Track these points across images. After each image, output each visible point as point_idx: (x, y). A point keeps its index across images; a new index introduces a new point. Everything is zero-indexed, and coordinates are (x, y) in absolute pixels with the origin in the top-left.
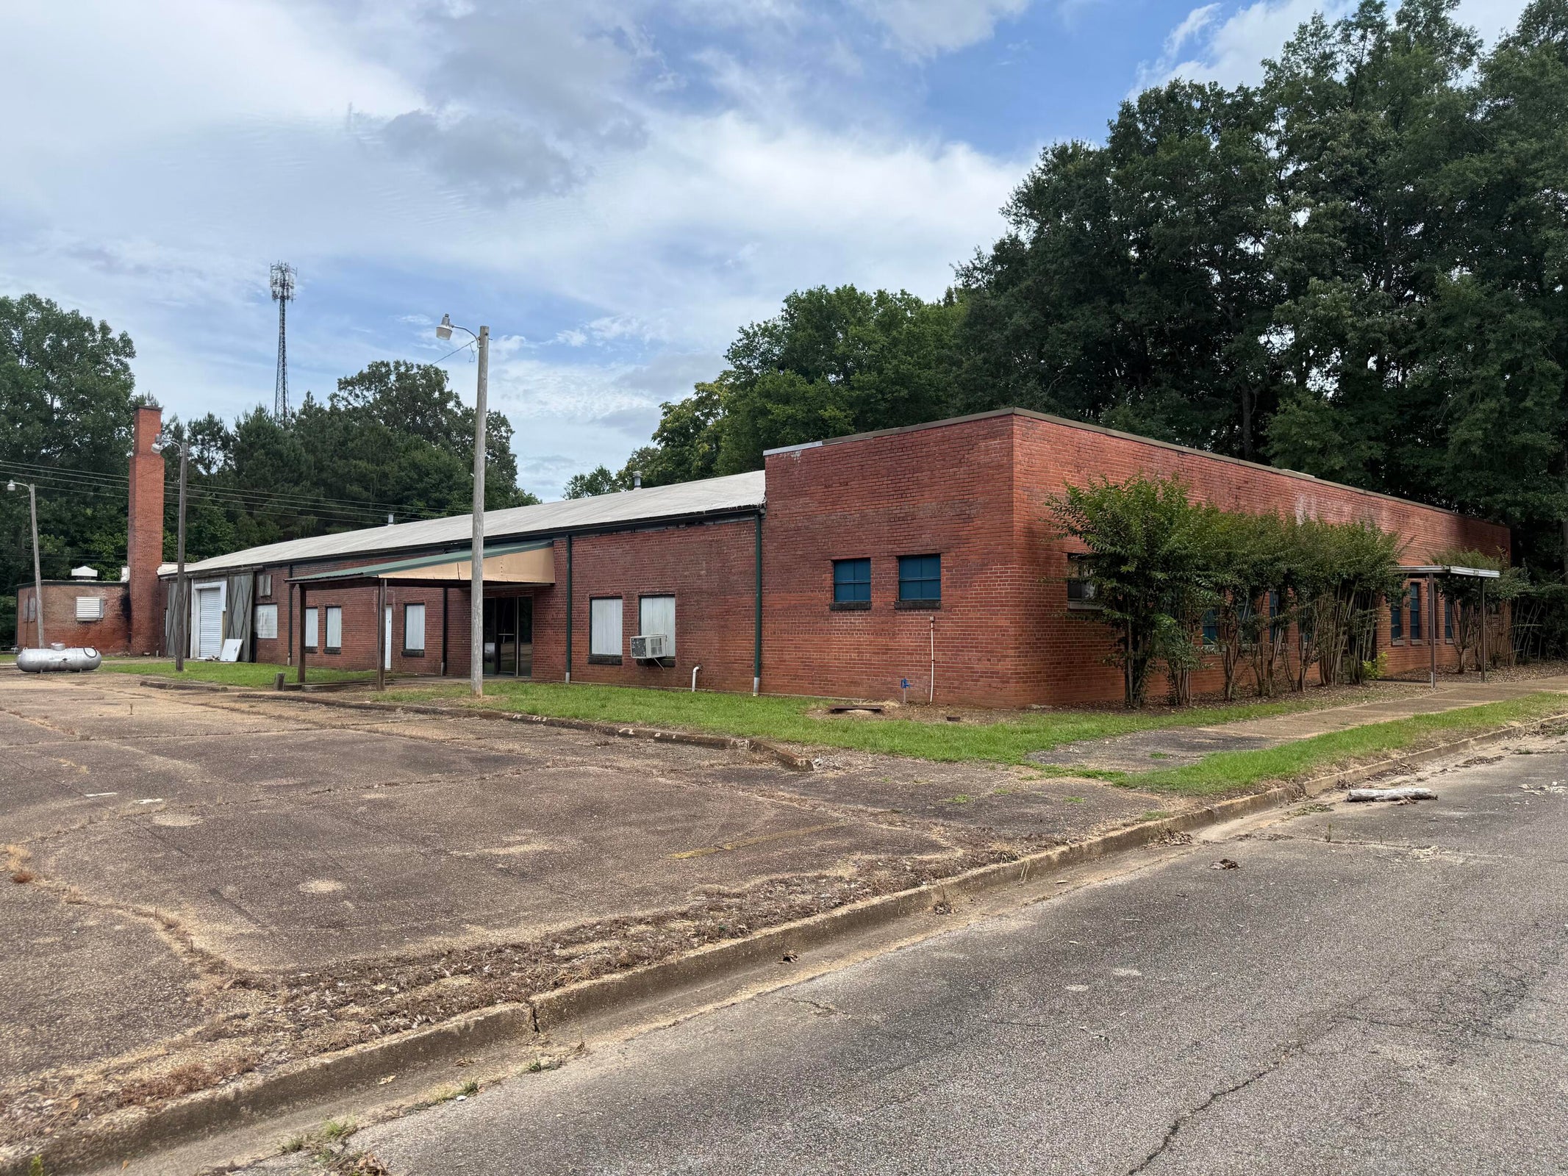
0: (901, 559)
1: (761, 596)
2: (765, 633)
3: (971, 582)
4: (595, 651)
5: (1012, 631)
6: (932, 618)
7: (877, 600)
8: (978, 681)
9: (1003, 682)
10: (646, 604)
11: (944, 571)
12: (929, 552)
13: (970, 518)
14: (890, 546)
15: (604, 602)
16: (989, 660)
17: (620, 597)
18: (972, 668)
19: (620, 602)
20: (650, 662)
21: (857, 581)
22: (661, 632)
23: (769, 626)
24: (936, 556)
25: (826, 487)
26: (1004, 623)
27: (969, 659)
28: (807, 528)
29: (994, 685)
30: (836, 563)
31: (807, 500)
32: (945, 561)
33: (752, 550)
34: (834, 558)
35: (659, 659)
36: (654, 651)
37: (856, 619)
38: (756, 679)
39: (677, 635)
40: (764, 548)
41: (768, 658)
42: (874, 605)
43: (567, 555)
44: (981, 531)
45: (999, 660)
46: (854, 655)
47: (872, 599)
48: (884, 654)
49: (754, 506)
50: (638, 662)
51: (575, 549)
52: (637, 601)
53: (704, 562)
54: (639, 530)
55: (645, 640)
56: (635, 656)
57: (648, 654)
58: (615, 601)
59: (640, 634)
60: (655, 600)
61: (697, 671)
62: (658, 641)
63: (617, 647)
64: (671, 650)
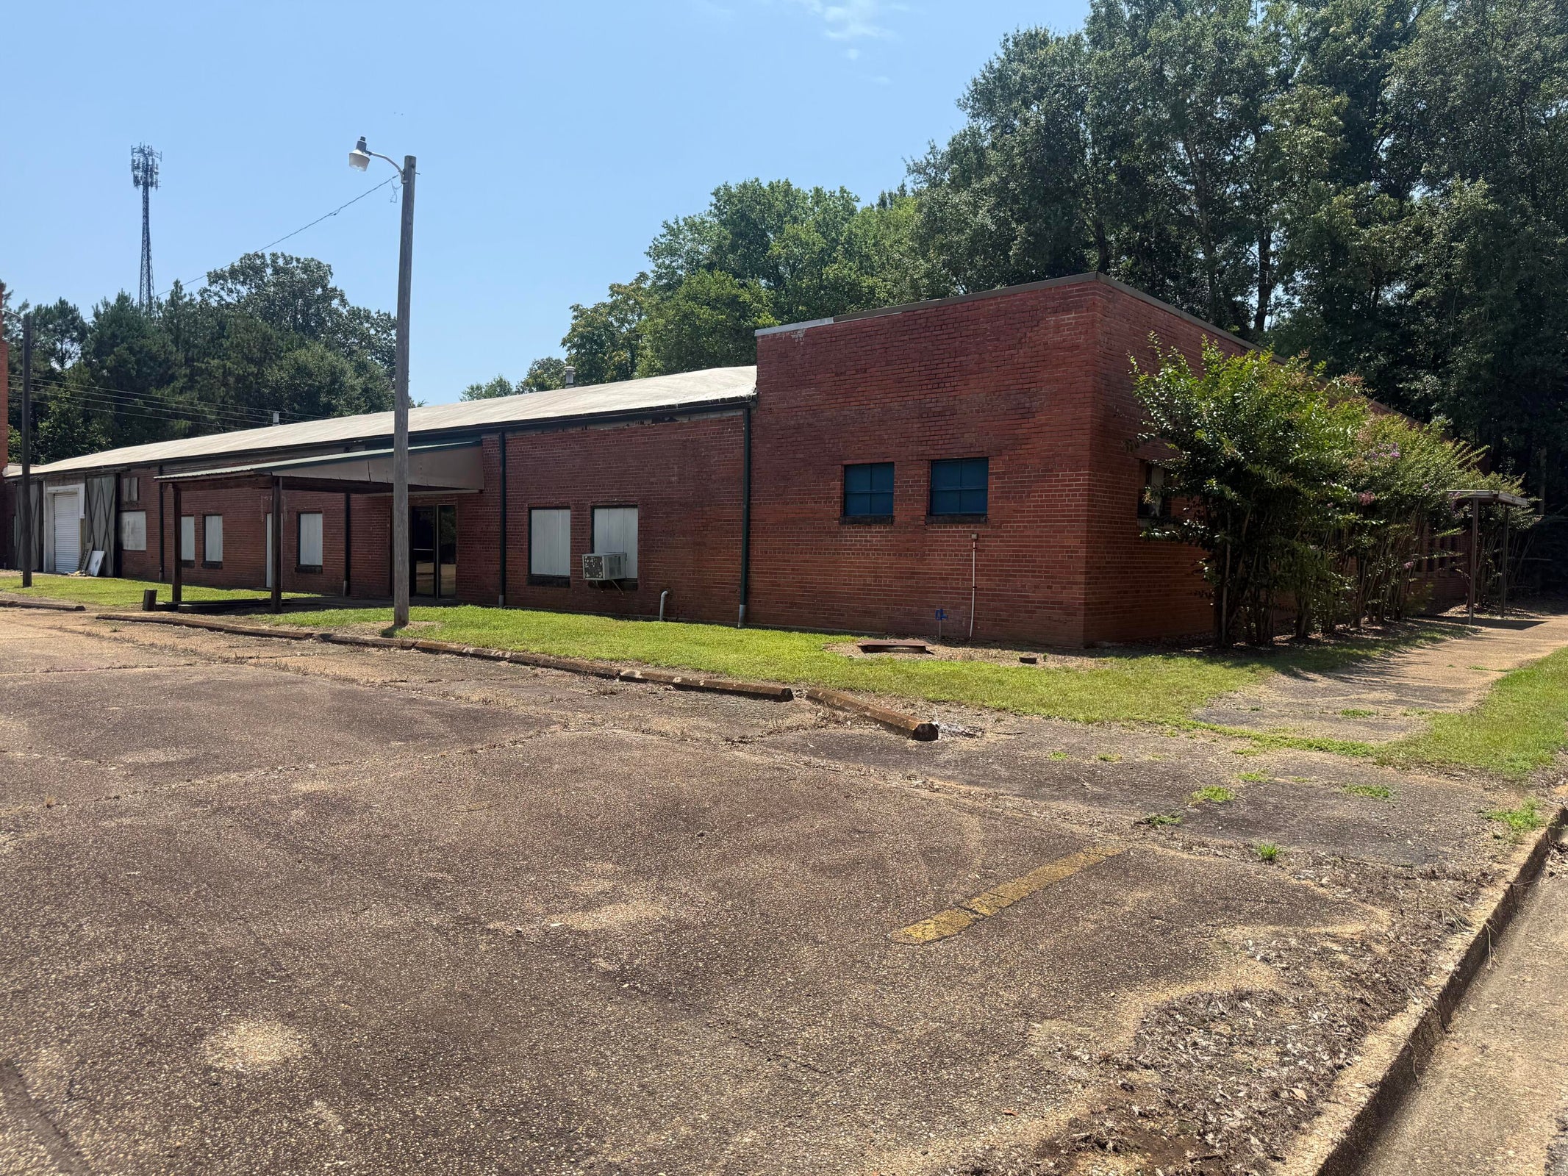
0: (934, 463)
1: (749, 507)
2: (753, 553)
3: (1029, 492)
4: (535, 571)
5: (1082, 553)
6: (974, 536)
7: (900, 513)
8: (1034, 612)
9: (1068, 614)
10: (599, 514)
11: (992, 479)
12: (973, 455)
13: (1030, 413)
14: (921, 448)
15: (547, 512)
16: (1050, 587)
17: (567, 508)
18: (1028, 597)
19: (567, 513)
20: (604, 585)
21: (874, 490)
22: (619, 550)
23: (759, 545)
24: (987, 459)
25: (837, 375)
26: (1071, 542)
27: (1024, 586)
28: (810, 425)
29: (1055, 617)
30: (847, 468)
31: (812, 391)
32: (995, 466)
33: (739, 452)
34: (846, 462)
35: (619, 581)
36: (611, 571)
37: (875, 536)
38: (741, 607)
39: (639, 552)
40: (754, 450)
41: (757, 583)
42: (897, 520)
43: (499, 456)
44: (1047, 429)
45: (1064, 588)
46: (869, 580)
47: (895, 513)
48: (907, 578)
49: (742, 398)
50: (591, 584)
51: (511, 449)
52: (588, 512)
53: (676, 467)
54: (592, 428)
55: (599, 559)
56: (587, 577)
57: (604, 575)
58: (561, 511)
59: (593, 552)
60: (611, 511)
61: (666, 595)
62: (617, 560)
63: (561, 566)
64: (632, 571)
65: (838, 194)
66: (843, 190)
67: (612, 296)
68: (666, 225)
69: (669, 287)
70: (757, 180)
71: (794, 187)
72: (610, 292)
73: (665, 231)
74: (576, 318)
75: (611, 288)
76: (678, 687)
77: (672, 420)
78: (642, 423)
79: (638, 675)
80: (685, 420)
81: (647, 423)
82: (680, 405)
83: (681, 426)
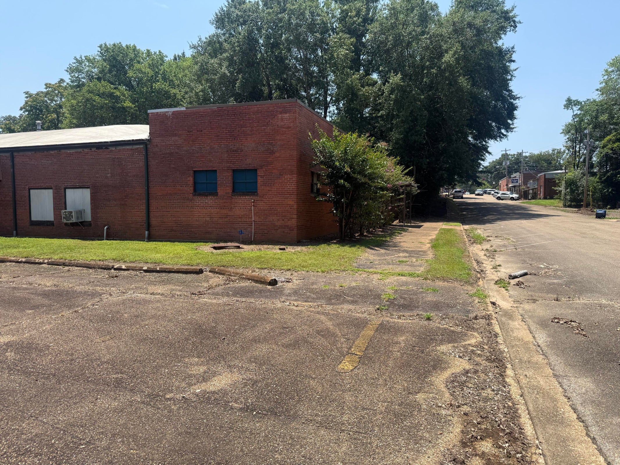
0: (234, 171)
1: (148, 187)
2: (151, 208)
3: (274, 183)
4: (33, 219)
5: (295, 207)
6: (253, 201)
7: (220, 192)
8: (278, 230)
9: (290, 230)
10: (69, 191)
11: (259, 178)
12: (251, 168)
13: (273, 153)
14: (228, 165)
15: (39, 190)
16: (283, 220)
17: (51, 188)
18: (275, 224)
19: (51, 191)
20: (73, 224)
21: (208, 182)
22: (81, 208)
23: (154, 204)
24: (256, 170)
25: (188, 132)
26: (291, 203)
27: (273, 220)
28: (177, 153)
29: (286, 232)
30: (195, 172)
31: (177, 138)
32: (260, 173)
33: (142, 164)
34: (194, 169)
35: (81, 222)
36: (78, 218)
37: (209, 200)
38: (146, 232)
39: (92, 209)
40: (149, 163)
41: (154, 221)
42: (219, 194)
43: (10, 163)
44: (279, 159)
45: (289, 220)
46: (208, 219)
47: (218, 191)
48: (225, 218)
49: (142, 140)
50: (66, 224)
51: (16, 160)
52: (63, 190)
53: (109, 170)
54: (63, 151)
55: (71, 212)
56: (65, 221)
57: (74, 220)
58: (47, 190)
59: (66, 209)
60: (75, 190)
61: (107, 228)
62: (80, 213)
63: (50, 216)
64: (88, 217)
65: (158, 53)
66: (160, 52)
67: (46, 88)
68: (76, 58)
69: (78, 86)
70: (120, 43)
71: (138, 48)
72: (45, 87)
73: (75, 61)
74: (27, 97)
75: (46, 85)
76: (146, 271)
77: (107, 148)
78: (91, 149)
79: (124, 267)
80: (114, 149)
81: (93, 149)
82: (111, 142)
83: (111, 151)
